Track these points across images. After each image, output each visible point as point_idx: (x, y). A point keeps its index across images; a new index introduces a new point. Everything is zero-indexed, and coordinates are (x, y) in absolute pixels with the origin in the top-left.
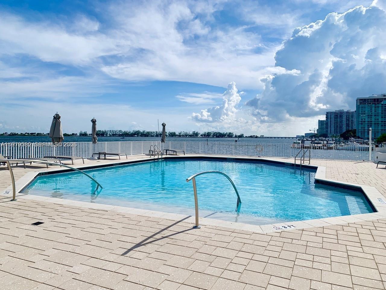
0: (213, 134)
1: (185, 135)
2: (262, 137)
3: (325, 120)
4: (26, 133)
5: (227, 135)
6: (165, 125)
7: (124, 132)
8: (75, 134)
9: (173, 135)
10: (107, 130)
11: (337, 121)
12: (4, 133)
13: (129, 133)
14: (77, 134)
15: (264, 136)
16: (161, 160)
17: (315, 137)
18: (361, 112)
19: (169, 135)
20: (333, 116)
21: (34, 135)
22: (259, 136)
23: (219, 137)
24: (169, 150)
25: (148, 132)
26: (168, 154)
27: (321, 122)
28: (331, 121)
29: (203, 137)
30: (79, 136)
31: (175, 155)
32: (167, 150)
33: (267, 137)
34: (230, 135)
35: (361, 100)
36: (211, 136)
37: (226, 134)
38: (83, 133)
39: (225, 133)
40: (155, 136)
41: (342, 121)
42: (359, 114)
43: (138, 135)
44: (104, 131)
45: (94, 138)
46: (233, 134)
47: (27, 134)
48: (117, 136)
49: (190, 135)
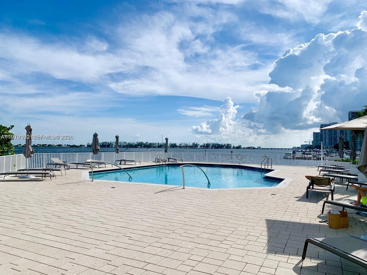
0: (212, 145)
1: (185, 146)
2: (259, 148)
3: (320, 132)
4: (39, 144)
5: (225, 146)
6: (168, 139)
7: (128, 143)
8: (83, 146)
9: (174, 146)
10: (113, 142)
11: (331, 133)
12: (18, 145)
13: (133, 144)
14: (85, 146)
15: (261, 148)
16: (165, 165)
17: (309, 149)
19: (170, 146)
21: (45, 147)
22: (257, 148)
23: (217, 148)
24: (170, 158)
25: (150, 144)
26: (170, 162)
27: (315, 134)
28: (325, 133)
29: (202, 148)
30: (87, 147)
31: (175, 162)
32: (169, 159)
33: (264, 149)
34: (228, 147)
35: (353, 113)
36: (210, 147)
38: (91, 145)
39: (223, 144)
40: (157, 147)
41: (336, 133)
43: (141, 146)
44: (110, 143)
45: (117, 149)
46: (231, 145)
47: (39, 146)
48: (122, 147)
49: (190, 147)
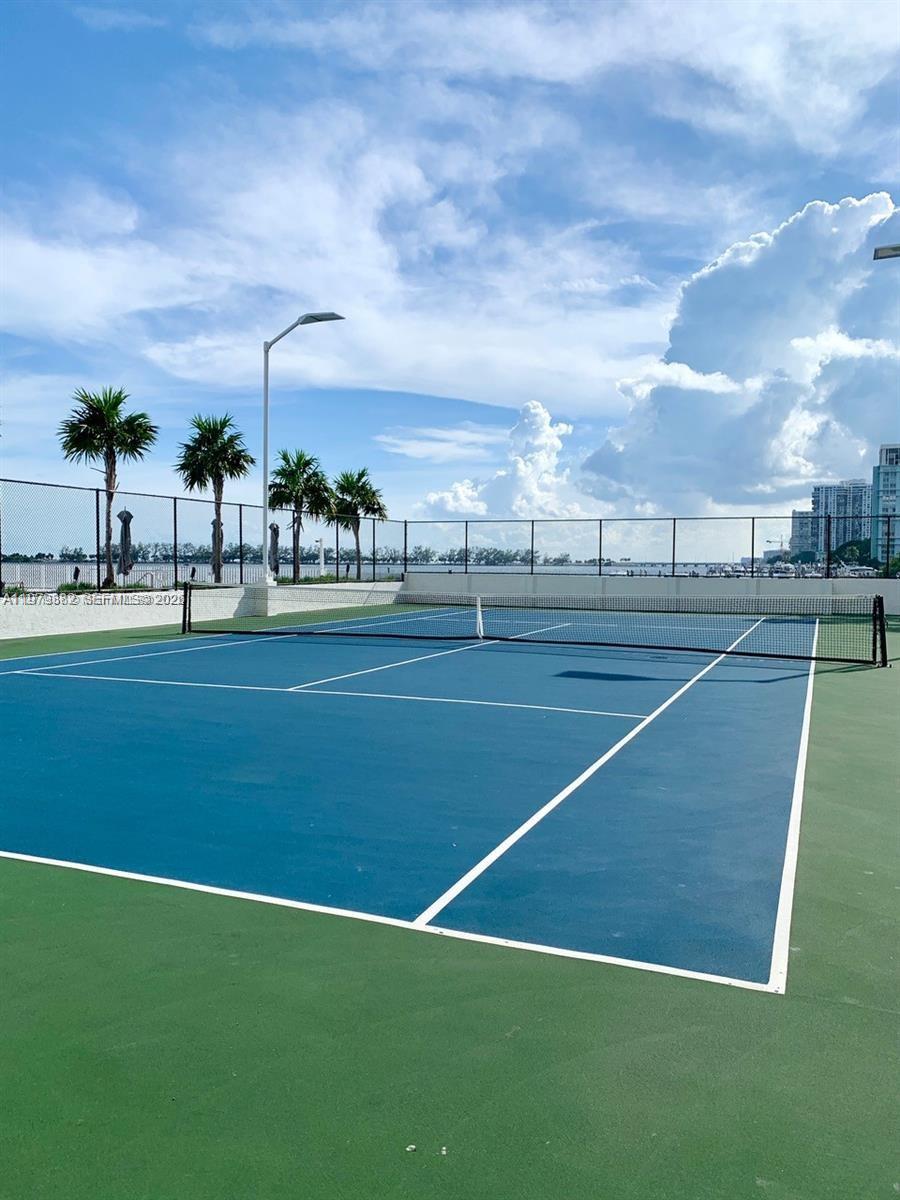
0: (477, 555)
1: (391, 558)
3: (811, 511)
5: (518, 558)
7: (200, 548)
8: (47, 557)
10: (147, 545)
11: (845, 512)
14: (52, 556)
15: (633, 561)
18: (884, 486)
20: (832, 499)
22: (617, 561)
23: (494, 565)
27: (799, 518)
29: (445, 564)
30: (60, 561)
34: (528, 558)
35: (890, 450)
36: (472, 560)
37: (517, 554)
38: (72, 553)
39: (514, 551)
41: (860, 512)
42: (879, 491)
43: (242, 558)
44: (137, 546)
46: (538, 554)
49: (405, 559)
